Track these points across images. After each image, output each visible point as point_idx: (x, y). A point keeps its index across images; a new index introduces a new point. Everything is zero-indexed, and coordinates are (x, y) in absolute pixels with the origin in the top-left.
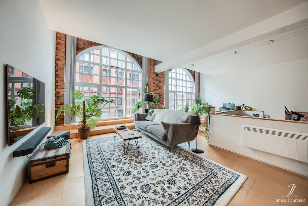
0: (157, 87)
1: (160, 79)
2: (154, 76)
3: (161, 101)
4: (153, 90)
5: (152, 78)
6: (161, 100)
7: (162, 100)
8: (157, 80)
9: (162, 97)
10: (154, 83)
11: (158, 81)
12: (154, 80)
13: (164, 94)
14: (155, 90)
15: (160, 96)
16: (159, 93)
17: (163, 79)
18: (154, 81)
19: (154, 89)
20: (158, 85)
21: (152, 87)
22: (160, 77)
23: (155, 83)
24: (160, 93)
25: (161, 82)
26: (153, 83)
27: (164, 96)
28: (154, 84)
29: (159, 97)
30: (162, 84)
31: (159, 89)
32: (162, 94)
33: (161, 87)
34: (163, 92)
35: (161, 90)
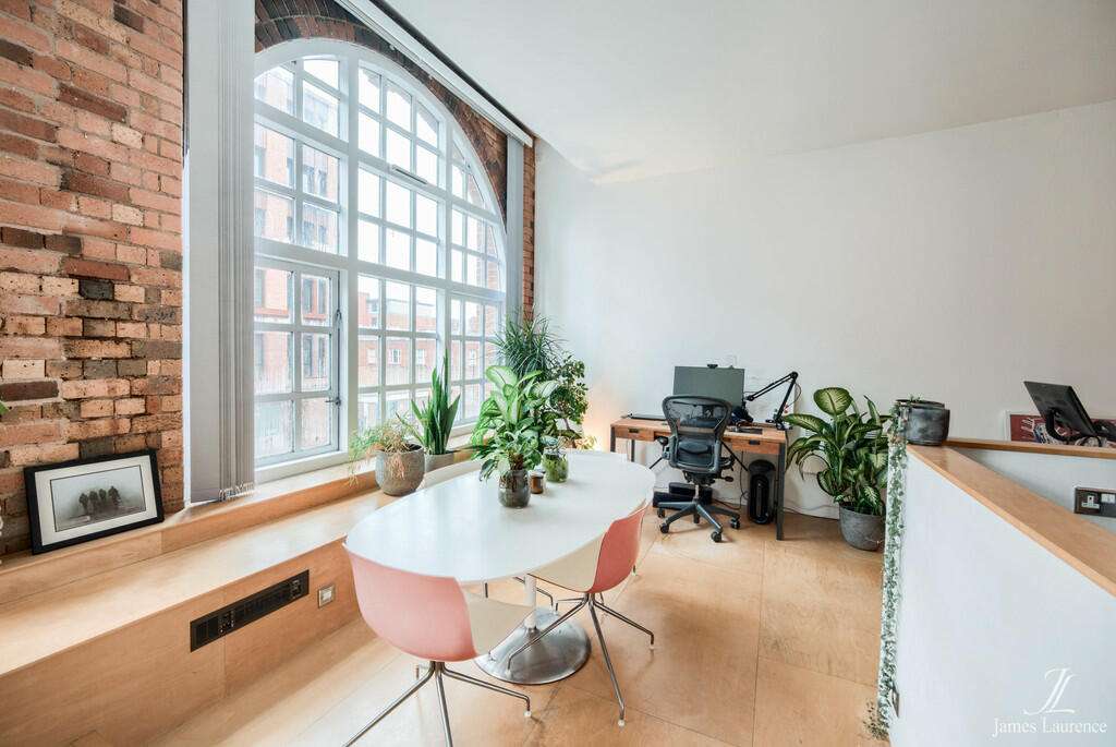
3: (121, 351)
6: (107, 329)
7: (128, 330)
13: (173, 263)
15: (95, 285)
17: (140, 80)
20: (50, 133)
25: (117, 114)
27: (174, 288)
30: (121, 132)
31: (65, 186)
32: (125, 254)
33: (115, 174)
34: (161, 240)
35: (124, 214)
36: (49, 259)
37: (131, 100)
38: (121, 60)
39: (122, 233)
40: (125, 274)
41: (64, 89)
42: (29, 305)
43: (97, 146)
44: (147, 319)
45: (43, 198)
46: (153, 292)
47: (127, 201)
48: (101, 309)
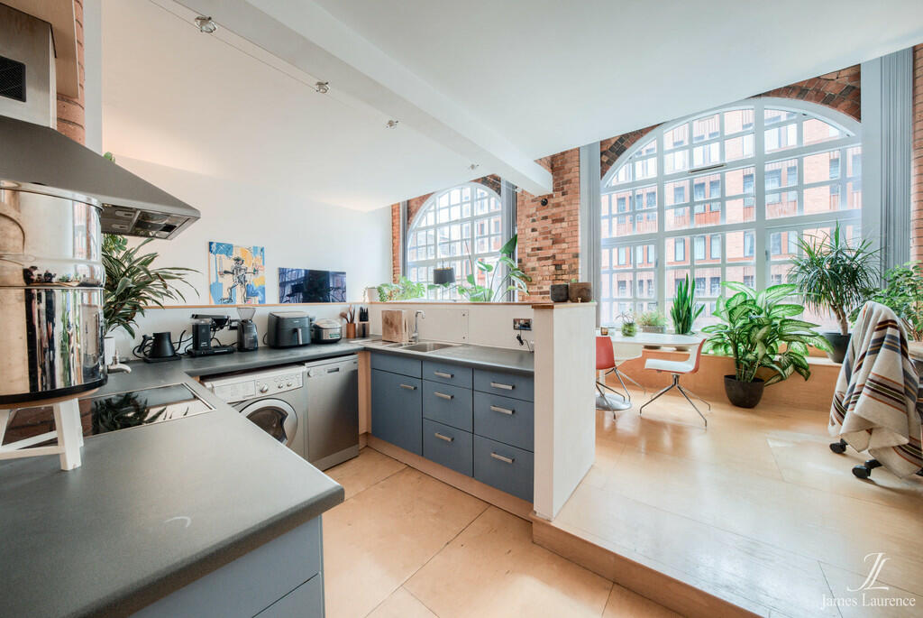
0: (544, 239)
1: (555, 210)
2: (533, 210)
4: (533, 249)
5: (528, 216)
6: (559, 277)
7: (565, 277)
8: (546, 218)
9: (565, 267)
10: (533, 230)
11: (550, 220)
12: (534, 221)
13: (576, 256)
14: (539, 249)
15: (558, 267)
16: (554, 256)
17: (567, 208)
18: (535, 225)
19: (536, 246)
20: (550, 232)
21: (530, 243)
22: (558, 205)
23: (539, 229)
24: (559, 257)
25: (562, 220)
26: (530, 230)
27: (576, 264)
28: (536, 234)
29: (553, 268)
30: (564, 224)
31: (553, 244)
32: (564, 257)
33: (562, 236)
34: (573, 250)
35: (564, 246)
36: (550, 262)
37: (564, 215)
38: (564, 205)
39: (563, 251)
40: (564, 262)
41: (553, 220)
42: (547, 273)
43: (559, 231)
44: (569, 273)
45: (550, 248)
46: (570, 265)
47: (564, 242)
48: (559, 272)
